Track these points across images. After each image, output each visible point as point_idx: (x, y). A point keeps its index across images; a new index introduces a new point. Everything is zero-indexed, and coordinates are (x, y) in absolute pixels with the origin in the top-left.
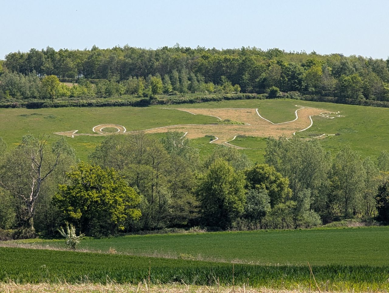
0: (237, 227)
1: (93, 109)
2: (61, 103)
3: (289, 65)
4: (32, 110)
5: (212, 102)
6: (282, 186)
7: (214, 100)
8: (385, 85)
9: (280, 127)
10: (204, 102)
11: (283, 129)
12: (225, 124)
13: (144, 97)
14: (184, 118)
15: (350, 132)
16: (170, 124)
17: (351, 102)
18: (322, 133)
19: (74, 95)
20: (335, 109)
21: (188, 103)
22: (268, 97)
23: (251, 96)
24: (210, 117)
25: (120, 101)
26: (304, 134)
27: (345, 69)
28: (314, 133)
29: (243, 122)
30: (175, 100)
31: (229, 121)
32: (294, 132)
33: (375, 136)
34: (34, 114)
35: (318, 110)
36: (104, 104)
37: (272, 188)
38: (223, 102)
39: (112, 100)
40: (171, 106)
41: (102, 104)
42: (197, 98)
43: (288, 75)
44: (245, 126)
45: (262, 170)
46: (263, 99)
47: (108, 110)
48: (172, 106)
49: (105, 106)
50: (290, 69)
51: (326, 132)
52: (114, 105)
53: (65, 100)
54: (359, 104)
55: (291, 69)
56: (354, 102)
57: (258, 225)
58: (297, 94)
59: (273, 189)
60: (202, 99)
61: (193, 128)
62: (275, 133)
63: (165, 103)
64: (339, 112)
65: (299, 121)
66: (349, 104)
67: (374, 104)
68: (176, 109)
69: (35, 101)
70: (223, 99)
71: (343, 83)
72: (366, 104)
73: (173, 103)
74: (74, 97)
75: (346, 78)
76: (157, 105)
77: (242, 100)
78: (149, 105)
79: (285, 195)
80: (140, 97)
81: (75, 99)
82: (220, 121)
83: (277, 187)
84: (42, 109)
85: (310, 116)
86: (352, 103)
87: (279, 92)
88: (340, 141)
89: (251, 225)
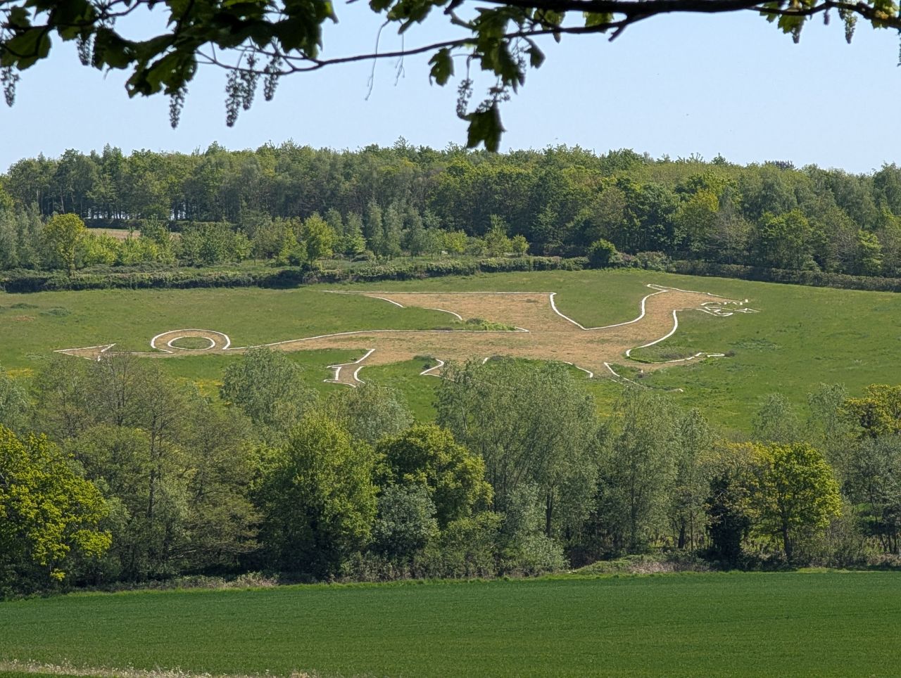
0: (352, 574)
1: (165, 292)
2: (88, 278)
3: (645, 188)
4: (19, 295)
5: (452, 278)
6: (468, 476)
7: (456, 271)
8: (864, 236)
9: (598, 336)
10: (431, 276)
11: (603, 341)
12: (469, 329)
13: (290, 266)
14: (373, 316)
15: (761, 349)
16: (336, 329)
17: (783, 277)
18: (693, 352)
19: (125, 259)
20: (739, 294)
21: (393, 279)
22: (588, 264)
23: (547, 262)
24: (436, 313)
25: (230, 274)
26: (652, 353)
27: (773, 200)
28: (675, 350)
29: (512, 326)
30: (363, 271)
31: (478, 321)
32: (627, 349)
33: (819, 359)
34: (20, 306)
35: (699, 297)
36: (191, 282)
37: (443, 482)
38: (478, 277)
39: (211, 273)
40: (352, 285)
41: (186, 281)
42: (416, 268)
43: (640, 213)
44: (515, 334)
45: (423, 440)
46: (576, 269)
47: (199, 296)
48: (355, 285)
49: (194, 287)
50: (646, 198)
51: (704, 349)
52: (217, 284)
53: (101, 272)
54: (802, 281)
55: (648, 198)
56: (790, 278)
57: (406, 569)
58: (658, 257)
59: (446, 483)
60: (428, 269)
61: (391, 340)
62: (582, 352)
63: (339, 280)
64: (747, 301)
65: (646, 323)
66: (777, 282)
67: (837, 282)
68: (361, 293)
69: (30, 274)
70: (477, 268)
71: (766, 231)
72: (817, 281)
73: (358, 279)
74: (123, 265)
75: (774, 221)
76: (319, 283)
77: (523, 273)
78: (300, 285)
79: (474, 498)
80: (281, 264)
81: (124, 269)
82: (457, 323)
83: (455, 480)
84: (43, 293)
85: (675, 311)
86: (785, 280)
87: (615, 254)
88: (733, 370)
89: (388, 569)
